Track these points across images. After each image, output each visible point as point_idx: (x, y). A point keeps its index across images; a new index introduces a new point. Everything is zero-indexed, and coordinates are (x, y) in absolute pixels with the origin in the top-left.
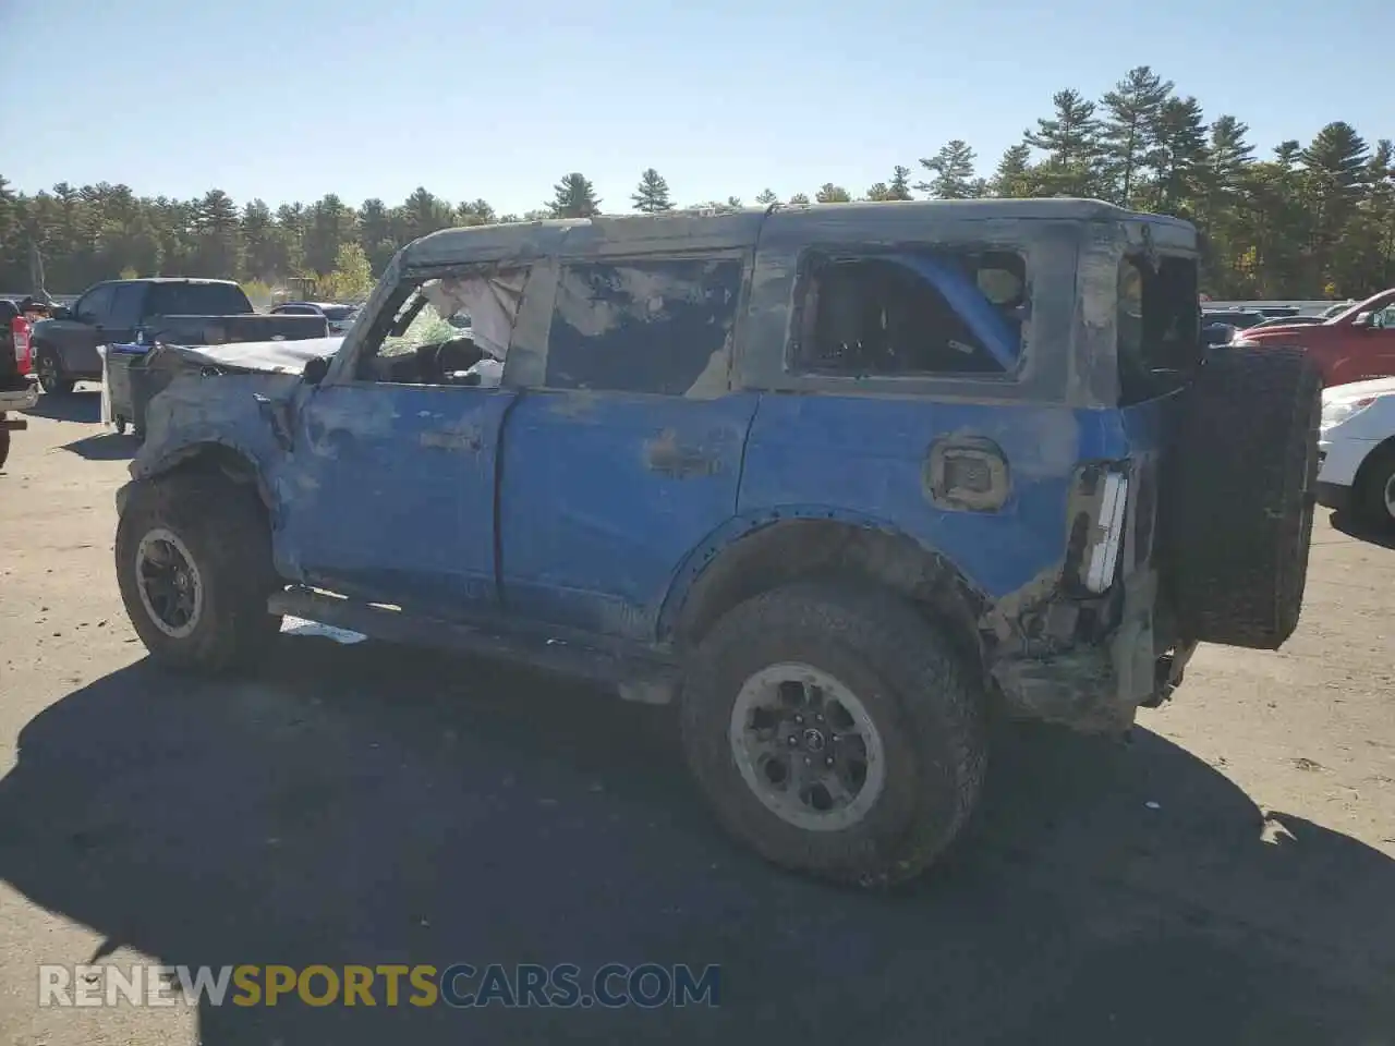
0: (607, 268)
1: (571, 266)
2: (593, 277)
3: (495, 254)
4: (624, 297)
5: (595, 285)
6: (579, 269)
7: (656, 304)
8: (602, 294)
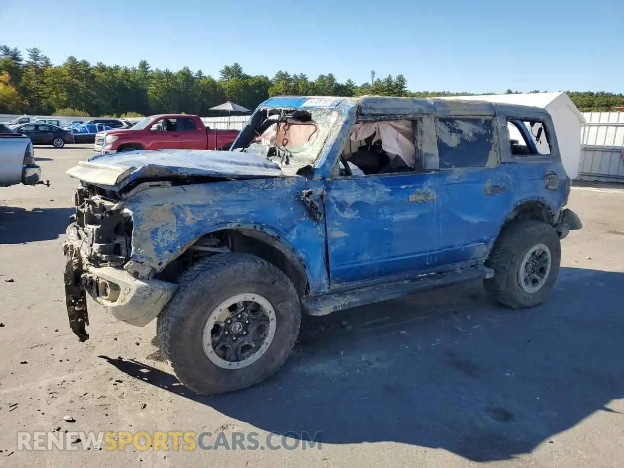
0: (452, 120)
1: (439, 118)
2: (447, 123)
3: (407, 112)
4: (460, 132)
5: (450, 127)
6: (443, 120)
7: (471, 135)
8: (453, 130)
